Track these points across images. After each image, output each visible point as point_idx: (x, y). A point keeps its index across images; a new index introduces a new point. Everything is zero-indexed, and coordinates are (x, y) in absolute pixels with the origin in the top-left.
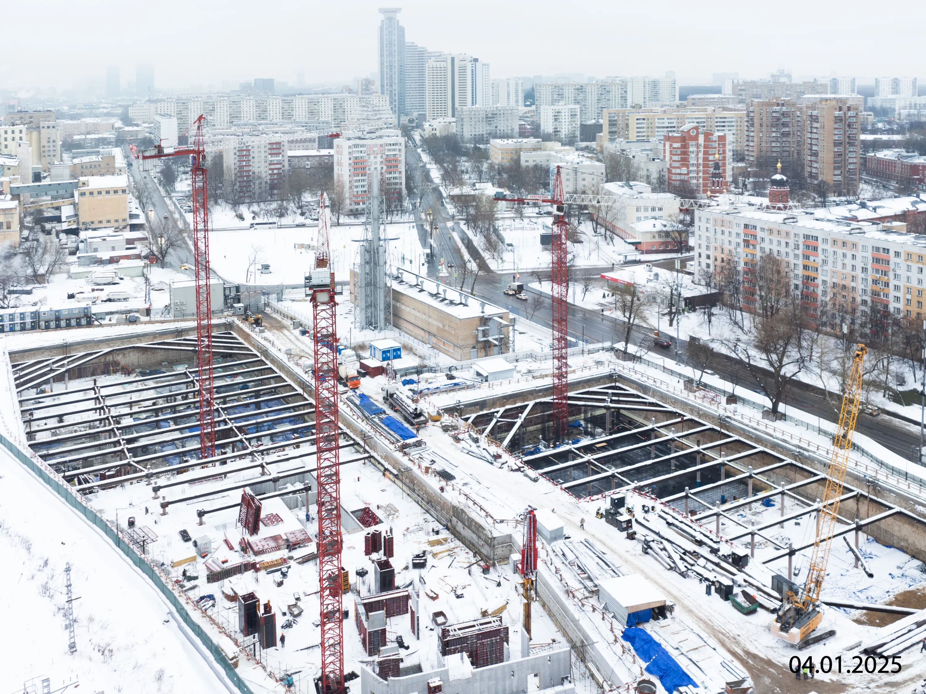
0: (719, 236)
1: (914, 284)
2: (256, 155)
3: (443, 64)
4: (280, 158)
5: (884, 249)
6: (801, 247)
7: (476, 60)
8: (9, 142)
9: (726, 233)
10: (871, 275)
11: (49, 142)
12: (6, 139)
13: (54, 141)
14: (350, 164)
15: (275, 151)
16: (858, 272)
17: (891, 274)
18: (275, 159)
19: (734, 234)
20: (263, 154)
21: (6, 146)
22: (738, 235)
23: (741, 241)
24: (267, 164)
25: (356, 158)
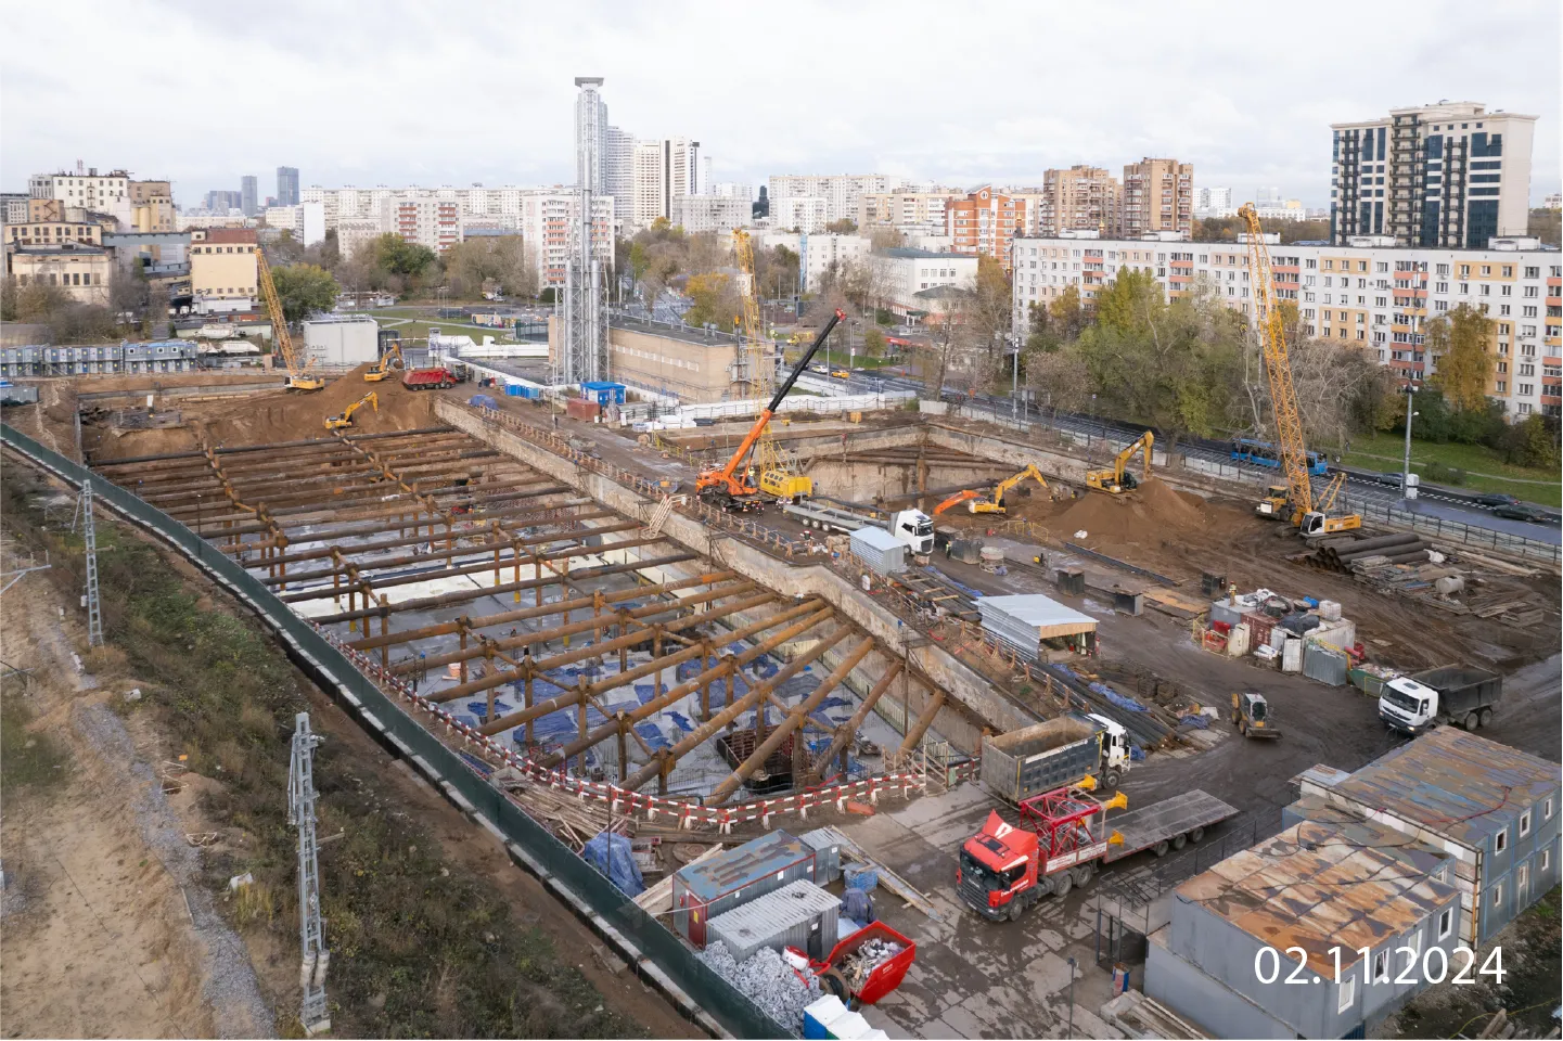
0: (1049, 272)
1: (1336, 304)
2: (422, 223)
3: (655, 150)
4: (453, 228)
5: (1290, 259)
6: (1168, 272)
7: (696, 145)
8: (106, 197)
9: (1059, 266)
10: (1271, 298)
11: (161, 222)
12: (101, 193)
13: (168, 221)
14: (544, 228)
15: (447, 220)
16: (1253, 298)
17: (1301, 295)
18: (448, 229)
19: (1070, 266)
20: (432, 223)
21: (102, 203)
22: (1076, 265)
23: (1080, 275)
24: (437, 237)
25: (551, 219)
